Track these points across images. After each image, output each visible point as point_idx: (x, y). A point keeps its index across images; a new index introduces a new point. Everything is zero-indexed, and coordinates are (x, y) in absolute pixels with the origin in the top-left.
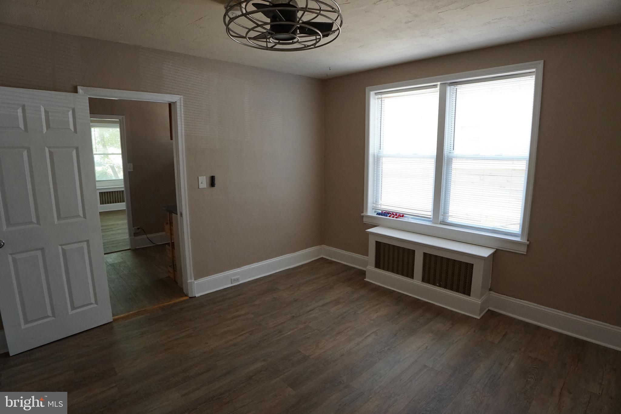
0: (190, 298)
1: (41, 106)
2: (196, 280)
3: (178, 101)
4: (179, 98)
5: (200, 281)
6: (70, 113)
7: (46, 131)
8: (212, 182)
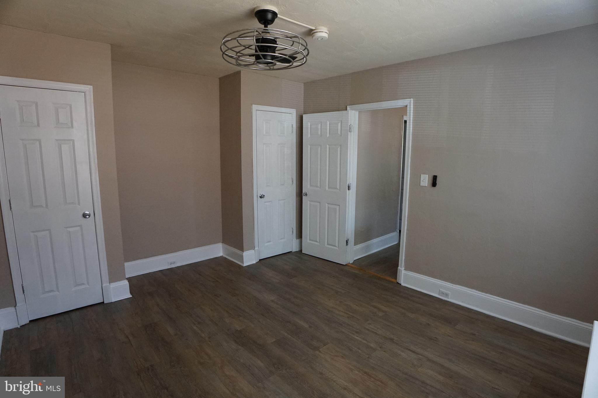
0: (397, 283)
1: (328, 121)
2: (406, 270)
3: (408, 104)
4: (409, 102)
5: (409, 274)
6: (339, 124)
7: (328, 135)
8: (434, 182)
